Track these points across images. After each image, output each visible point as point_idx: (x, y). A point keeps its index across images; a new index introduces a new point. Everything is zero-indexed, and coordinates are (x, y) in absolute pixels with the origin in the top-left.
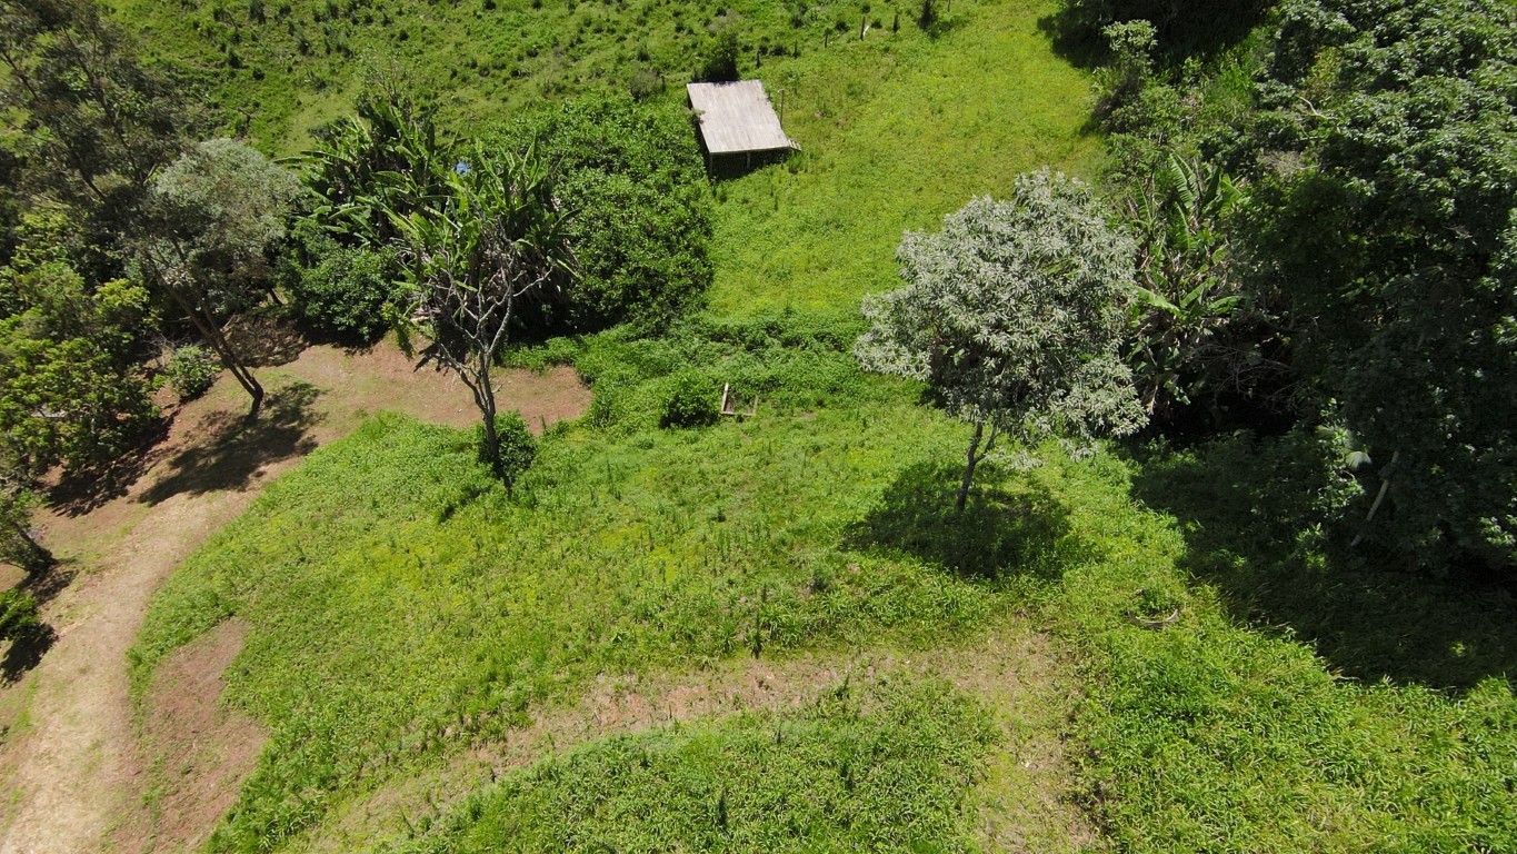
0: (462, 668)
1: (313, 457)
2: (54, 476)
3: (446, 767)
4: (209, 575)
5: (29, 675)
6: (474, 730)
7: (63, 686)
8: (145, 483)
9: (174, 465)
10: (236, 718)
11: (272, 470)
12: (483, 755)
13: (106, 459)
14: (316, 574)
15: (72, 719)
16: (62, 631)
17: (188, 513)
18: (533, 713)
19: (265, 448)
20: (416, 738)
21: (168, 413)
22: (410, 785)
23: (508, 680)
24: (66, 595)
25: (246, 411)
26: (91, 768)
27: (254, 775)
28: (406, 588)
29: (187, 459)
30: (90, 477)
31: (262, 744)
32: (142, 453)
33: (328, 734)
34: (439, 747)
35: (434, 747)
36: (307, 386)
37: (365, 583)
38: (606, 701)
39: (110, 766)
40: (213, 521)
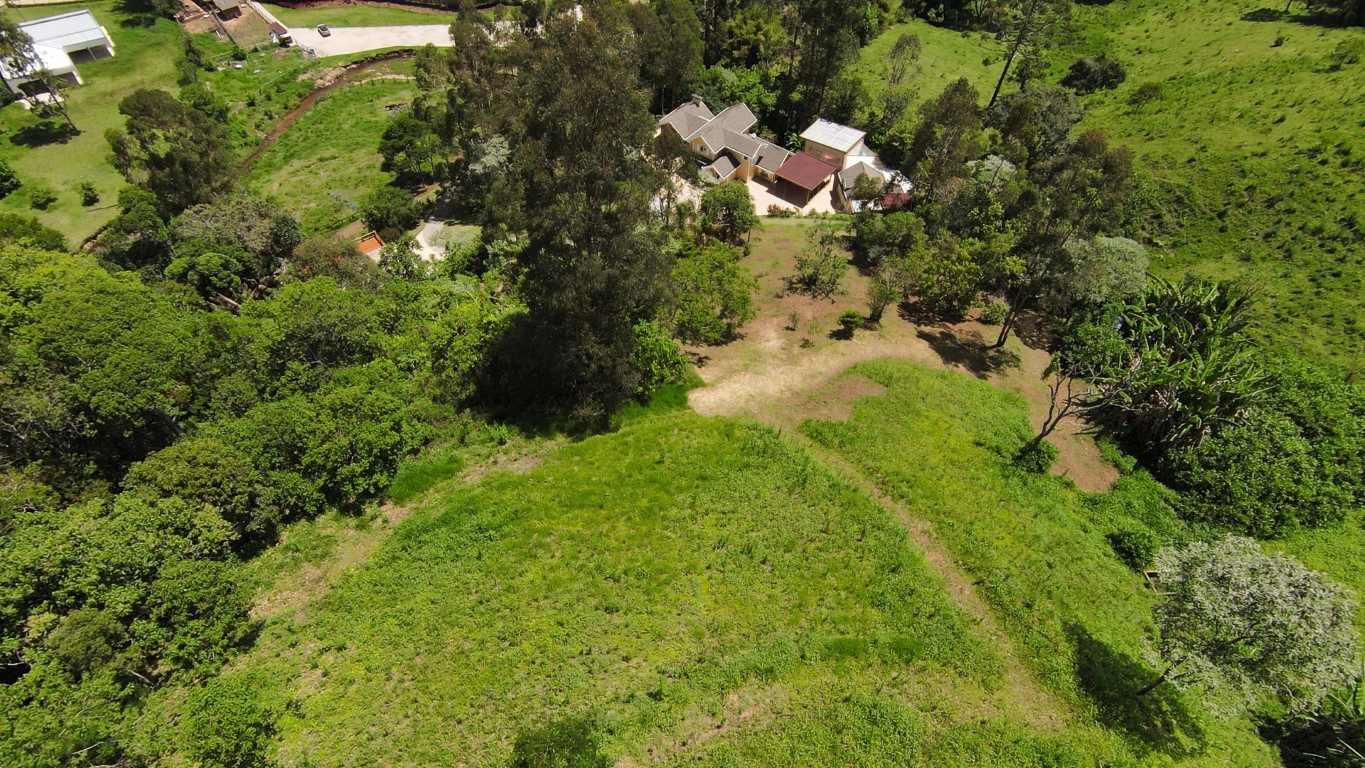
0: (907, 471)
1: (978, 381)
2: (913, 299)
3: (866, 479)
4: (899, 371)
5: (834, 340)
6: (883, 483)
7: (835, 352)
8: (927, 329)
9: (941, 333)
10: (849, 408)
11: (962, 368)
12: (876, 490)
13: (931, 309)
14: (920, 406)
15: (826, 361)
16: (854, 340)
17: (923, 351)
18: (901, 503)
19: (971, 361)
20: (871, 463)
21: (967, 318)
22: (854, 471)
23: (911, 487)
24: (868, 332)
25: (988, 345)
26: (813, 376)
27: (833, 421)
28: (931, 440)
29: (948, 336)
30: (920, 311)
31: (845, 420)
32: (941, 320)
33: (859, 437)
34: (872, 474)
35: (871, 472)
36: (1019, 360)
37: (926, 425)
38: (920, 528)
39: (816, 381)
40: (924, 361)
